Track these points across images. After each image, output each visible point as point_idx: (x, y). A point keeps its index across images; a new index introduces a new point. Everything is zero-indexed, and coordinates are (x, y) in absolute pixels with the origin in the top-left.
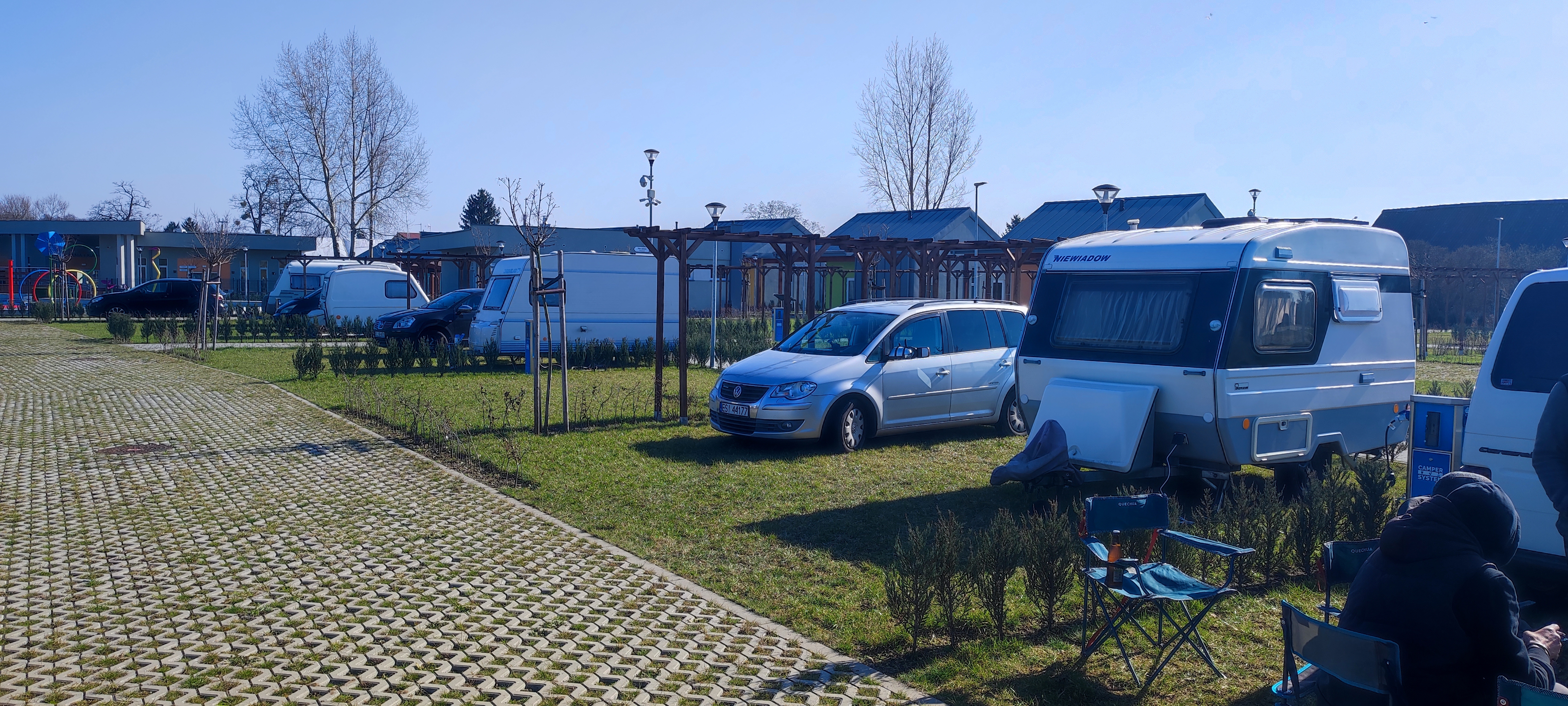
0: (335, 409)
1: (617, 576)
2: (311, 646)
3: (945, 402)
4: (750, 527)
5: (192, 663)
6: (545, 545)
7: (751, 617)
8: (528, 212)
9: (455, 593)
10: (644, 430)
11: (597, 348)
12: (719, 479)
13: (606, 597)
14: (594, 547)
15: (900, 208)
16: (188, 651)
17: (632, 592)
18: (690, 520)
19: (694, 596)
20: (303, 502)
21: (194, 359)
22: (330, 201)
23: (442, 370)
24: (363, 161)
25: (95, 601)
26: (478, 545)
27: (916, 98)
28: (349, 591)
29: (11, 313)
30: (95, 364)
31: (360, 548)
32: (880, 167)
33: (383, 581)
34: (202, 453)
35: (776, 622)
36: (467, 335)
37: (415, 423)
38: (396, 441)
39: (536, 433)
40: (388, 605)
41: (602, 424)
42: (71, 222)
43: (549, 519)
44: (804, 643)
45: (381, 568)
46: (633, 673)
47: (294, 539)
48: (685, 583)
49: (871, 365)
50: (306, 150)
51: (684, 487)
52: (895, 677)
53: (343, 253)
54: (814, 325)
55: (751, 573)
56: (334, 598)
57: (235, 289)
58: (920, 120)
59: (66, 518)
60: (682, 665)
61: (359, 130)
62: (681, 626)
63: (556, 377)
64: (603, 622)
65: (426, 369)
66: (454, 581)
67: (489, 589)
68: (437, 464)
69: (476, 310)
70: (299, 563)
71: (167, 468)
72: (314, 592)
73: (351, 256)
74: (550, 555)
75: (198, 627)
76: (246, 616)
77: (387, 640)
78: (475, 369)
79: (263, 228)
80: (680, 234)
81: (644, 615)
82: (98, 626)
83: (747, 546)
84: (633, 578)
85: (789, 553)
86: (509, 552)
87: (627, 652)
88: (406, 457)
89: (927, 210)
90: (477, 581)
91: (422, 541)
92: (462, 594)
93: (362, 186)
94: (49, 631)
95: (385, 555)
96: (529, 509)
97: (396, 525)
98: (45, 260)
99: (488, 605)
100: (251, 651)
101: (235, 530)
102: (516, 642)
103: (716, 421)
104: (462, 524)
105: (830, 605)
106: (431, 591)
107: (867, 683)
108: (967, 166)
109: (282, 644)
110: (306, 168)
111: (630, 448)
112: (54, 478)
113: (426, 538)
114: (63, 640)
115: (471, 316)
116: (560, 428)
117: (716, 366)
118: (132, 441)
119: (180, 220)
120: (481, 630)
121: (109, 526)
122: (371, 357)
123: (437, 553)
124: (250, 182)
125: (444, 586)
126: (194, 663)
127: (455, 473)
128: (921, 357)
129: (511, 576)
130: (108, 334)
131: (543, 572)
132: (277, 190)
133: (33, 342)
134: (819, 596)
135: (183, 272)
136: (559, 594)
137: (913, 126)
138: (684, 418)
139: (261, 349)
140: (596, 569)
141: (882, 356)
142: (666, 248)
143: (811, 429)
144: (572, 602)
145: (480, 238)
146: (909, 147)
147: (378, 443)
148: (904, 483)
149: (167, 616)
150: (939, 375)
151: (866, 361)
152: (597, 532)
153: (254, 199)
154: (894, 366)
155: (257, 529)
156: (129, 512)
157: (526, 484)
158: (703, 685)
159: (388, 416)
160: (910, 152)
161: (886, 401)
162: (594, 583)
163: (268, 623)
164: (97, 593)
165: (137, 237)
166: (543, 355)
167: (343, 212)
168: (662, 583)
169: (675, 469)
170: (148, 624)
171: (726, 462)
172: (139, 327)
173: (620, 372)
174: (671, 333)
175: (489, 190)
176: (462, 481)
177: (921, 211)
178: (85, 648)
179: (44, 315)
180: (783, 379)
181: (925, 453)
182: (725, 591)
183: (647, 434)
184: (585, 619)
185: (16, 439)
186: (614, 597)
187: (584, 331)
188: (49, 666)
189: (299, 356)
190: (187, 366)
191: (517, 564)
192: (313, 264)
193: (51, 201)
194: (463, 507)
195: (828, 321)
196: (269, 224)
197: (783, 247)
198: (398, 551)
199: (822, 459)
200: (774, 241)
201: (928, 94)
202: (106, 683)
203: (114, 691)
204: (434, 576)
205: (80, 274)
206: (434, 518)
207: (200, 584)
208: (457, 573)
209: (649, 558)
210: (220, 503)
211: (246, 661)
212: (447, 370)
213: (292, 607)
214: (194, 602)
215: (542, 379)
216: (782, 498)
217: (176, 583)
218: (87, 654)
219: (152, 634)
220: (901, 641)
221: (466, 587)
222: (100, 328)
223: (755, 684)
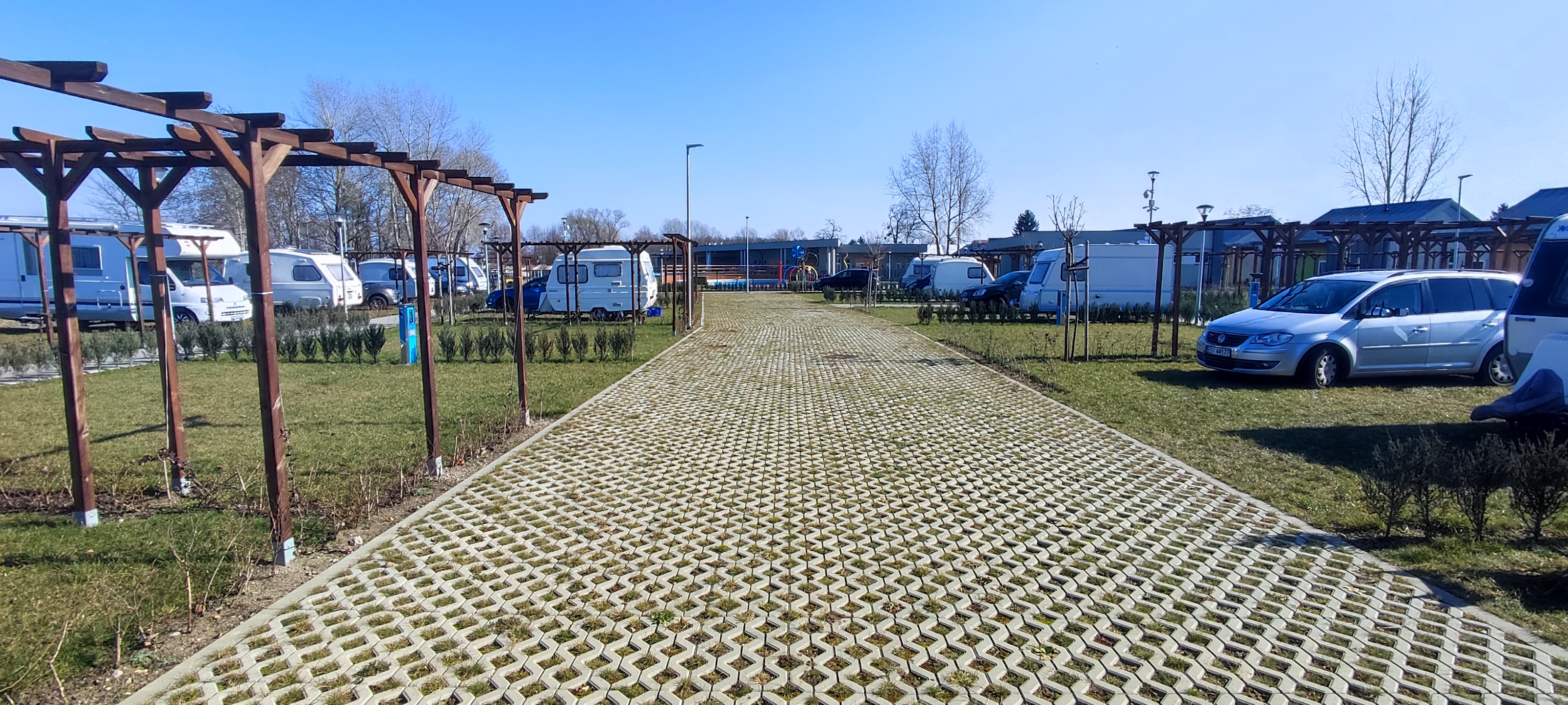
0: (940, 341)
1: (1127, 453)
2: (936, 466)
3: (1422, 354)
4: (1231, 433)
5: (875, 465)
6: (1075, 428)
7: (1234, 492)
8: (1066, 216)
9: (1017, 449)
10: (1143, 363)
11: (1107, 309)
12: (1204, 398)
13: (1119, 464)
14: (1109, 433)
15: (1375, 202)
16: (872, 459)
17: (1139, 464)
18: (1182, 424)
19: (1186, 472)
20: (926, 390)
21: (865, 312)
22: (936, 222)
23: (1002, 321)
24: (956, 197)
25: (828, 429)
26: (1030, 423)
27: (1397, 112)
28: (955, 440)
29: (781, 289)
30: (819, 314)
31: (959, 418)
32: (1357, 172)
33: (974, 437)
34: (872, 361)
35: (1257, 498)
36: (1018, 301)
37: (988, 350)
38: (976, 360)
39: (1065, 361)
40: (977, 450)
41: (1112, 358)
42: (806, 241)
43: (1077, 413)
44: (1281, 515)
45: (972, 430)
46: (1142, 513)
47: (923, 409)
48: (1179, 463)
49: (1347, 321)
50: (923, 192)
51: (1176, 402)
52: (1368, 552)
53: (942, 252)
54: (1291, 291)
55: (1233, 463)
56: (946, 443)
57: (884, 276)
58: (1400, 130)
59: (811, 389)
60: (1179, 515)
61: (954, 178)
62: (1176, 490)
63: (1080, 329)
64: (1119, 479)
65: (993, 321)
66: (1016, 442)
67: (1039, 450)
68: (1002, 375)
69: (1024, 284)
70: (926, 422)
71: (856, 367)
72: (935, 438)
73: (948, 254)
74: (1079, 435)
75: (877, 448)
76: (900, 446)
77: (978, 469)
78: (1024, 321)
79: (899, 240)
80: (1180, 226)
81: (1148, 479)
82: (829, 441)
83: (1229, 445)
84: (1138, 455)
85: (1265, 453)
86: (1050, 430)
87: (1137, 500)
88: (983, 370)
89: (1404, 204)
90: (1031, 444)
91: (995, 418)
92: (1021, 450)
93: (955, 212)
94: (808, 441)
95: (974, 423)
96: (1063, 406)
97: (979, 407)
98: (797, 262)
99: (1039, 458)
100: (904, 464)
101: (891, 402)
102: (1058, 482)
103: (1202, 359)
104: (1019, 411)
105: (1304, 493)
106: (1002, 446)
107: (1341, 551)
108: (1449, 163)
109: (920, 463)
110: (923, 204)
111: (1133, 374)
112: (805, 368)
113: (998, 416)
114: (814, 445)
115: (1022, 288)
116: (1082, 359)
117: (1199, 323)
118: (838, 353)
119: (856, 239)
120: (1035, 472)
121: (831, 393)
122: (961, 313)
123: (1005, 426)
124: (893, 215)
125: (1010, 445)
126: (876, 466)
127: (1014, 381)
128: (1399, 315)
129: (1053, 444)
130: (824, 299)
131: (1074, 444)
132: (906, 218)
133: (791, 303)
134: (1294, 486)
135: (859, 266)
136: (1086, 458)
137: (1392, 134)
138: (1175, 356)
139: (899, 308)
140: (1112, 447)
141: (1358, 314)
142: (1166, 236)
143: (1287, 368)
144: (1095, 464)
145: (1028, 241)
146: (1388, 151)
147: (966, 361)
148: (1376, 414)
149: (862, 440)
150: (1415, 333)
151: (1342, 318)
152: (1111, 424)
153: (894, 224)
154: (1367, 323)
155: (902, 402)
156: (840, 387)
157: (1060, 391)
158: (1196, 529)
159: (971, 346)
160: (1388, 156)
161: (1360, 351)
162: (1110, 455)
163: (912, 451)
164: (828, 425)
165: (836, 248)
166: (1072, 314)
167: (943, 229)
168: (1161, 461)
169: (1168, 390)
170: (853, 443)
171: (1210, 387)
172: (838, 296)
173: (1123, 326)
174: (1166, 299)
175: (1031, 210)
176: (1018, 386)
177: (1399, 204)
178: (825, 451)
179: (795, 289)
180: (1261, 330)
181: (1398, 393)
182: (1213, 472)
183: (1146, 366)
184: (1105, 476)
185: (787, 349)
186: (1125, 465)
187: (1097, 297)
188: (809, 456)
189: (920, 312)
190: (862, 316)
191: (1057, 437)
192: (927, 259)
193: (796, 231)
194: (1019, 401)
195: (1304, 288)
196: (902, 239)
197: (1265, 233)
198: (981, 422)
199: (1294, 392)
200: (1257, 230)
201: (1410, 107)
202: (835, 469)
203: (839, 473)
204: (1004, 438)
205: (810, 268)
206: (1002, 406)
207: (876, 427)
208: (1018, 438)
209: (1151, 444)
210: (883, 387)
211: (902, 469)
212: (1006, 321)
213: (924, 445)
214: (873, 435)
215: (1071, 328)
216: (1259, 416)
217: (864, 425)
218: (826, 454)
219: (855, 449)
220: (1375, 527)
221: (1024, 447)
222: (821, 297)
223: (1238, 535)
